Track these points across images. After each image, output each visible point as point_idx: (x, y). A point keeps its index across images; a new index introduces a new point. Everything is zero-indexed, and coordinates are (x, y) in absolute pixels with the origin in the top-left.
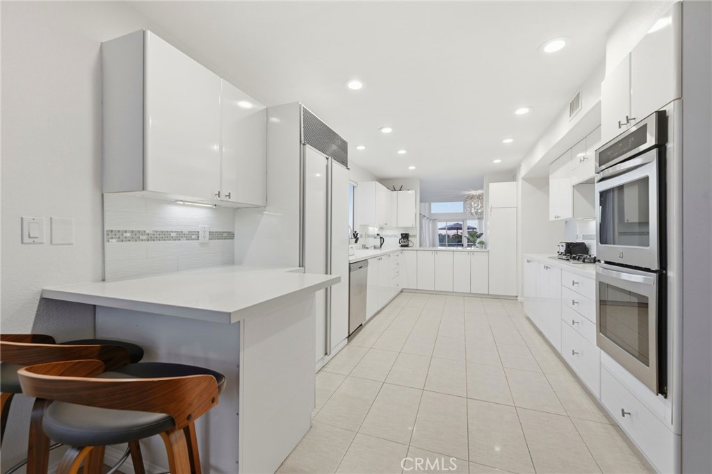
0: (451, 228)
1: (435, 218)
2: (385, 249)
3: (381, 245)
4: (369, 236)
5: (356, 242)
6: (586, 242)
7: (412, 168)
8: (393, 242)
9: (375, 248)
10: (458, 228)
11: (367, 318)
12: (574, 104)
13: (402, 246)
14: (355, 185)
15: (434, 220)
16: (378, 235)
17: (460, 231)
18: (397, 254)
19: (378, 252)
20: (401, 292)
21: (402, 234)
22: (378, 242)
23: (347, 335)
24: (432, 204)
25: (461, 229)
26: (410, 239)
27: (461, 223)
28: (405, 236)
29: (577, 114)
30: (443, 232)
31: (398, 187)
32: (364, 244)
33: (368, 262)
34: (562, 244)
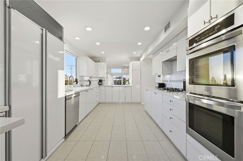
0: (118, 78)
1: (112, 74)
2: (91, 86)
3: (90, 84)
4: (84, 81)
5: (77, 83)
6: (164, 83)
7: (103, 53)
8: (95, 83)
9: (87, 86)
10: (120, 78)
11: (79, 121)
12: (167, 27)
13: (99, 85)
14: (77, 57)
15: (112, 75)
16: (89, 80)
17: (120, 79)
18: (96, 88)
19: (88, 88)
20: (99, 104)
21: (99, 80)
22: (88, 83)
23: (64, 136)
24: (111, 69)
25: (121, 78)
26: (102, 82)
27: (121, 76)
28: (100, 81)
29: (168, 31)
30: (115, 79)
31: (97, 61)
32: (82, 84)
33: (79, 94)
34: (157, 84)
